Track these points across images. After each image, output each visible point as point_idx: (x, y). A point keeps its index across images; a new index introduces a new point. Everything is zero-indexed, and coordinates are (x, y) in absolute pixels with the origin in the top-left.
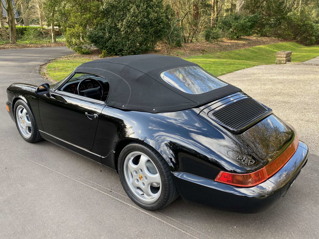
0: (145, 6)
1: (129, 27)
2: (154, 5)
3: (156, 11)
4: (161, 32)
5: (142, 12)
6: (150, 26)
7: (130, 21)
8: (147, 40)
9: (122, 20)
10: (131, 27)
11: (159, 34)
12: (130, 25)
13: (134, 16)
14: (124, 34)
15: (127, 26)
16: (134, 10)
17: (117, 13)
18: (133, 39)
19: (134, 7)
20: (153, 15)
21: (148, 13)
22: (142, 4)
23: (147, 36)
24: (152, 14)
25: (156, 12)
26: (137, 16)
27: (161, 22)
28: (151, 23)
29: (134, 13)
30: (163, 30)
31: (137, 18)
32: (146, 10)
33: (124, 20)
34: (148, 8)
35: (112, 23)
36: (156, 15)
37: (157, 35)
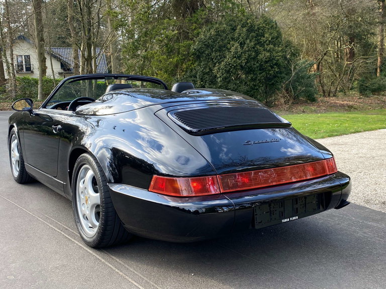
0: (252, 43)
1: (228, 72)
2: (266, 41)
3: (268, 49)
4: (276, 79)
5: (247, 51)
6: (260, 70)
7: (229, 64)
8: (254, 89)
9: (220, 63)
10: (232, 72)
11: (273, 81)
12: (230, 69)
13: (235, 57)
14: (220, 81)
15: (225, 70)
16: (236, 48)
17: (214, 54)
18: (234, 88)
19: (237, 44)
20: (264, 55)
21: (257, 53)
22: (248, 41)
23: (255, 84)
24: (262, 54)
25: (269, 51)
26: (239, 57)
27: (276, 64)
28: (261, 65)
29: (236, 53)
30: (279, 75)
31: (239, 60)
32: (254, 48)
33: (223, 63)
34: (258, 47)
35: (205, 68)
36: (268, 54)
37: (270, 83)
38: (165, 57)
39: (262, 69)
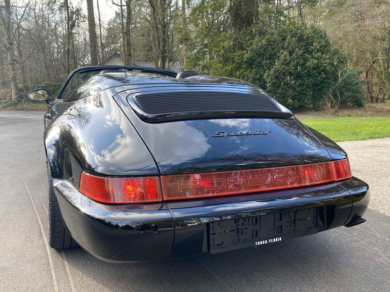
0: (301, 52)
1: (277, 77)
2: (315, 49)
3: (316, 57)
4: (323, 85)
5: (296, 59)
6: (308, 76)
7: (279, 70)
8: (302, 94)
9: (269, 70)
10: (280, 77)
11: (320, 87)
12: (278, 75)
13: (284, 64)
14: (269, 86)
15: (275, 76)
16: (285, 56)
17: (264, 62)
18: (282, 92)
19: (286, 52)
20: (312, 62)
21: (306, 60)
22: (297, 49)
23: (302, 88)
24: (310, 61)
25: (317, 58)
26: (288, 64)
27: (323, 71)
28: (309, 72)
29: (285, 60)
30: (326, 81)
31: (288, 66)
32: (302, 56)
33: (272, 70)
34: (306, 54)
35: (256, 74)
36: (316, 61)
37: (317, 88)
38: (221, 65)
39: (309, 75)
